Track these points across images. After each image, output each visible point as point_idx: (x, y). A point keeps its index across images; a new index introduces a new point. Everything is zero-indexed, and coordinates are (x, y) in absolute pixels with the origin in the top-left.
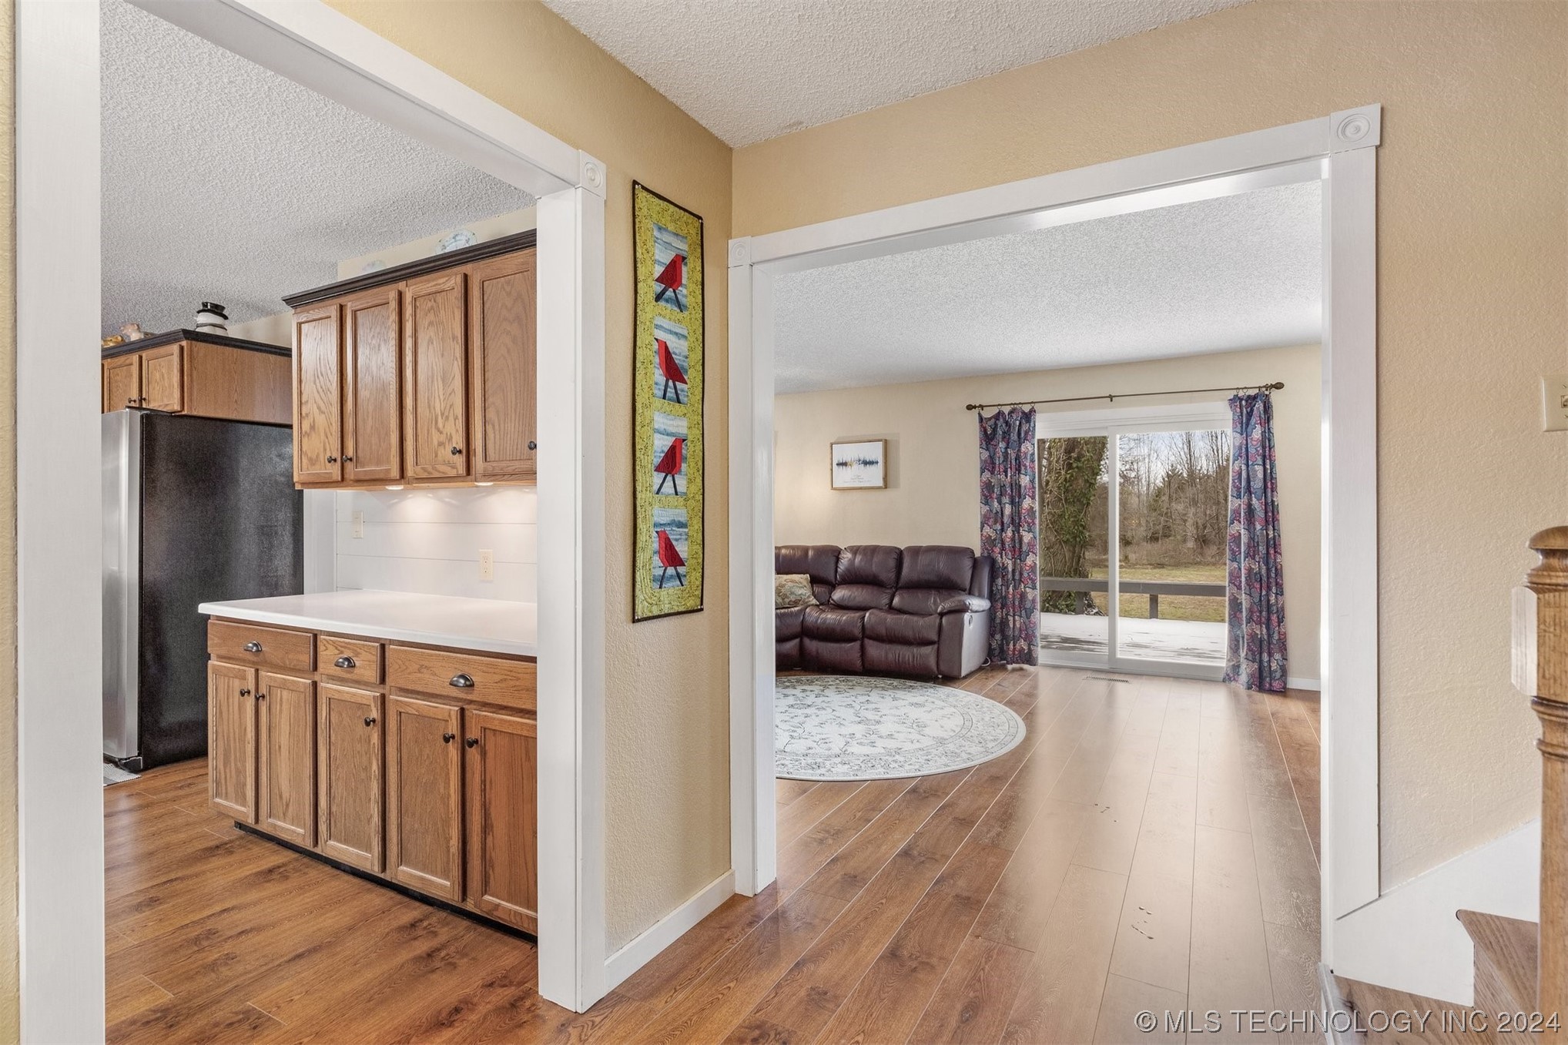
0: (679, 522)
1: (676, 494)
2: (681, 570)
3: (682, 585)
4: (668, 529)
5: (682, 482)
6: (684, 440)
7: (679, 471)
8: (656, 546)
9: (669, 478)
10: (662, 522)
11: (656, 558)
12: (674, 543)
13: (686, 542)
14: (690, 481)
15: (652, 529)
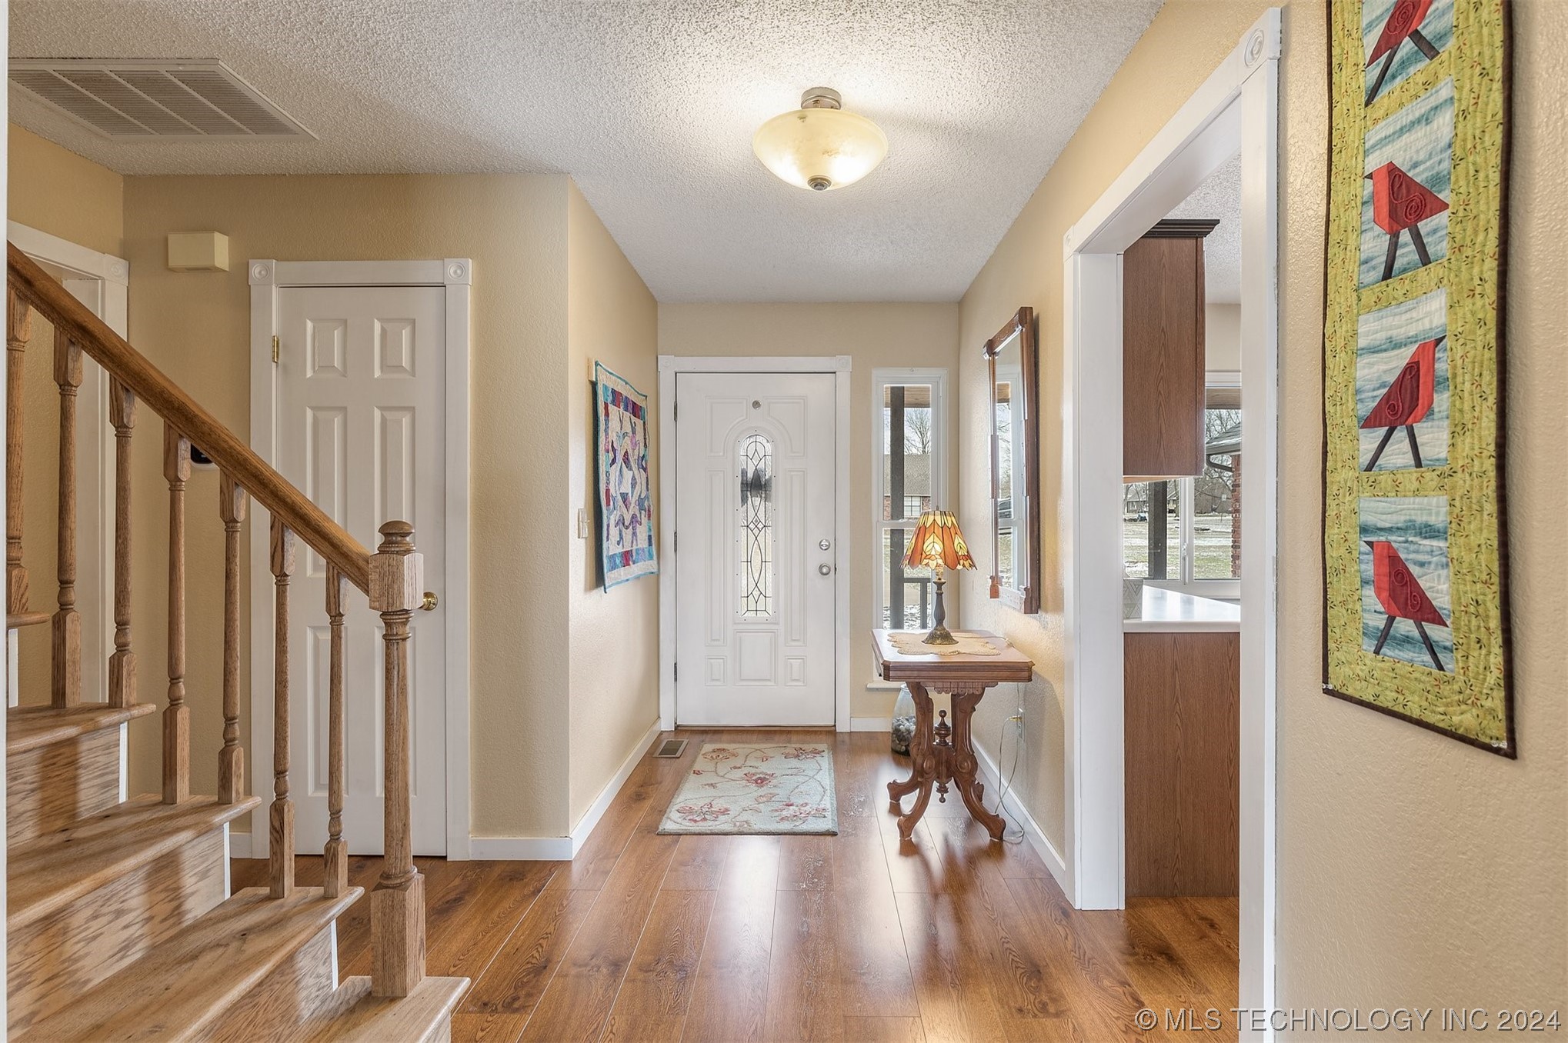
0: (1427, 526)
1: (1418, 463)
2: (1434, 631)
3: (1441, 668)
4: (1394, 539)
5: (1434, 437)
6: (1439, 341)
7: (1429, 412)
8: (1369, 569)
9: (1400, 434)
10: (1381, 524)
11: (1370, 592)
12: (1415, 570)
13: (1444, 572)
14: (1459, 429)
15: (1354, 536)
